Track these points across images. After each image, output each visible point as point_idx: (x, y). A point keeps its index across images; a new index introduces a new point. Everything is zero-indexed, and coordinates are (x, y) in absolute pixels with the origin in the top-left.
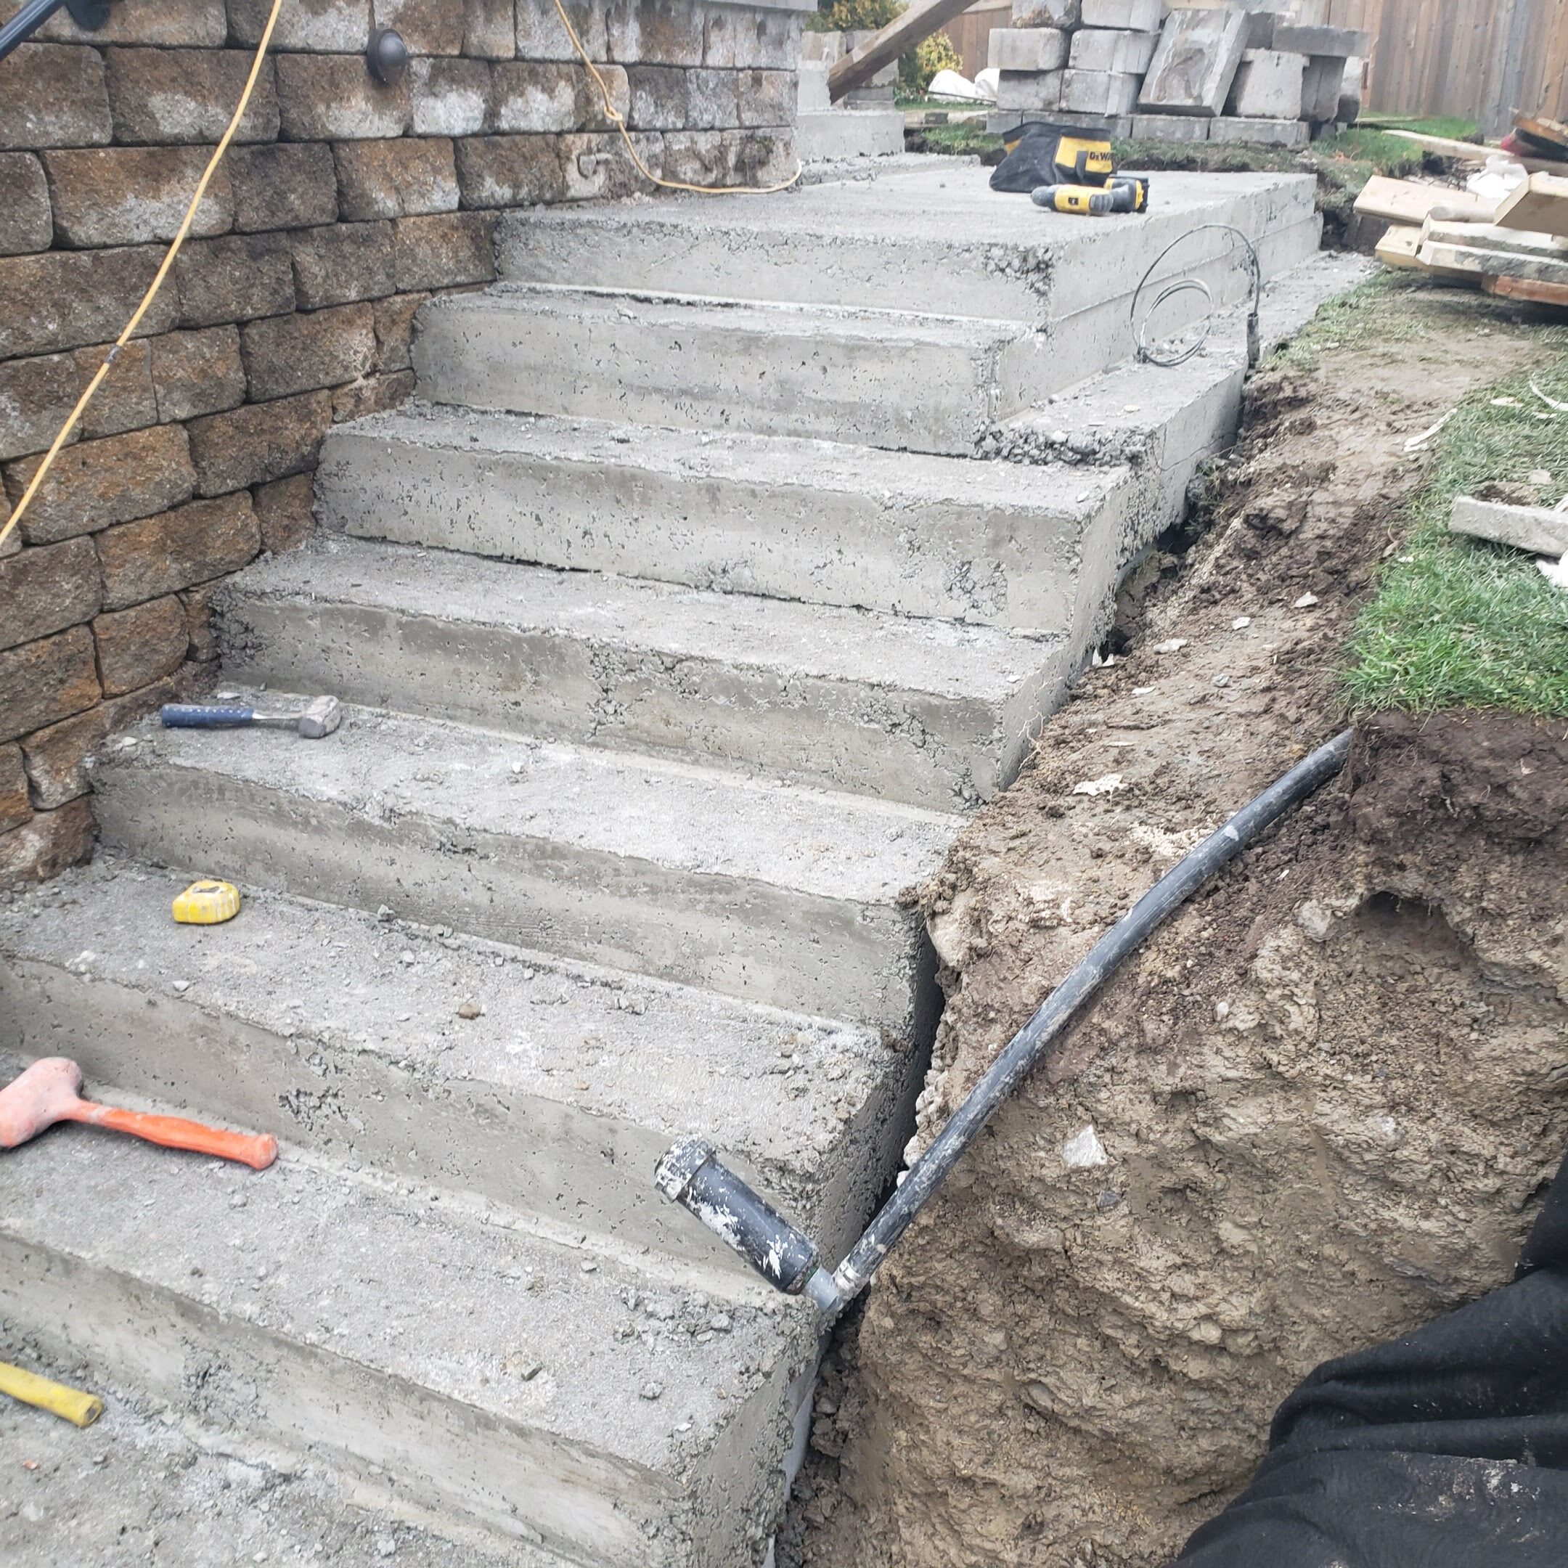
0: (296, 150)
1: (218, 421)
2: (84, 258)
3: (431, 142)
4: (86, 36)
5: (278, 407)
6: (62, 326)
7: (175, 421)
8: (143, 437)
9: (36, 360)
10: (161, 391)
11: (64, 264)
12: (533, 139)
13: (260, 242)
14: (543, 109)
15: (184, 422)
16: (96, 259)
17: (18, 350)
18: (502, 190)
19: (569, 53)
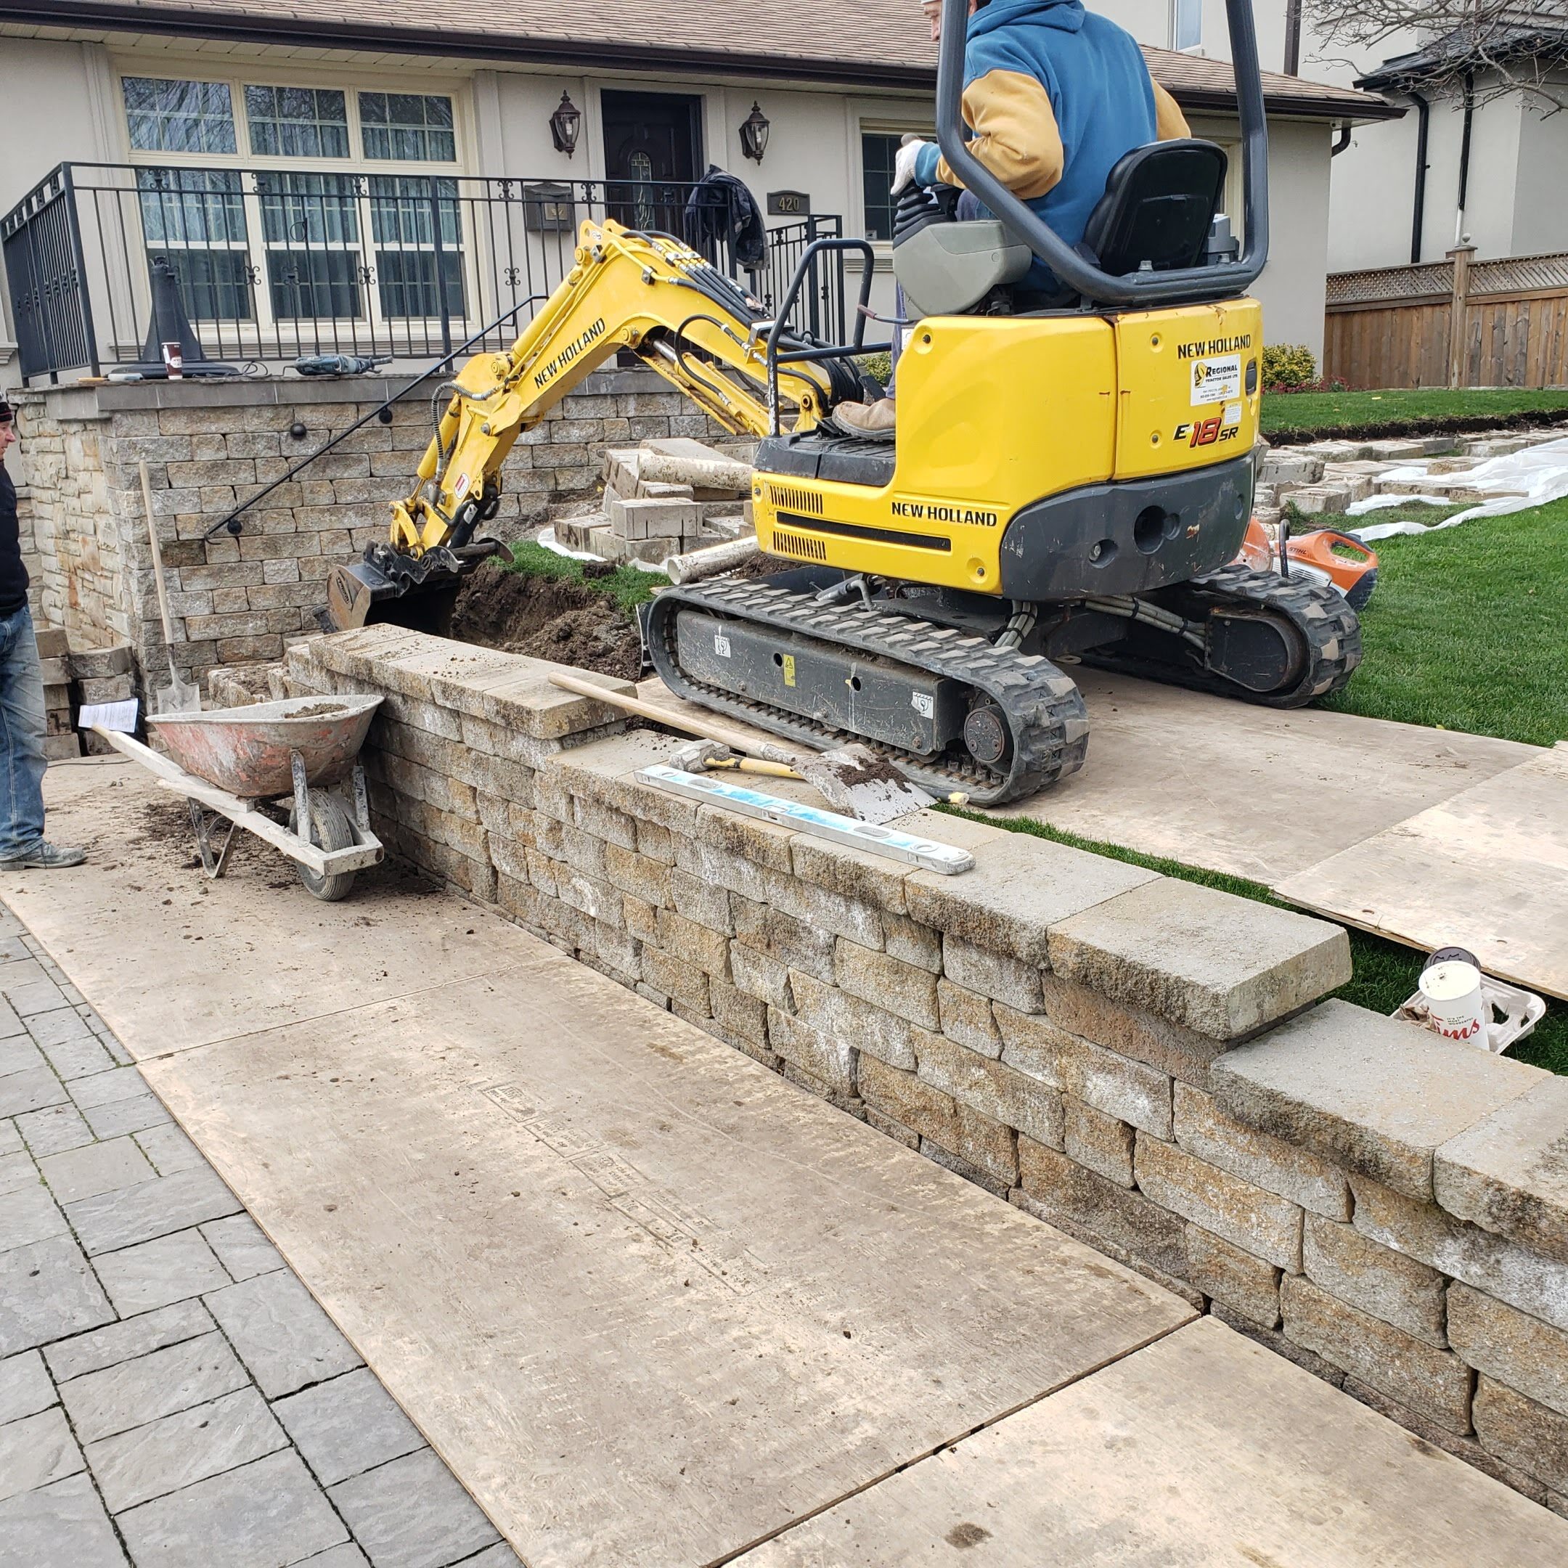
4: (384, 424)
18: (555, 462)
19: (592, 415)
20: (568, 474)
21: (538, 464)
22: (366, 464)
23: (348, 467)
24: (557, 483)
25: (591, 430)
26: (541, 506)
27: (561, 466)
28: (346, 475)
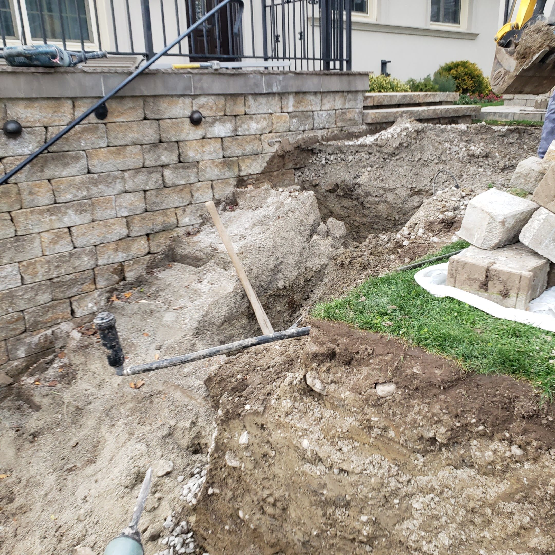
0: (165, 145)
1: (136, 217)
2: (96, 176)
3: (213, 139)
4: (100, 121)
5: (156, 213)
6: (88, 193)
7: (122, 217)
8: (111, 221)
9: (80, 202)
10: (118, 208)
11: (89, 178)
12: (251, 136)
13: (151, 169)
14: (255, 128)
15: (125, 217)
16: (99, 176)
17: (75, 199)
18: (238, 152)
19: (265, 111)
20: (248, 162)
21: (227, 154)
22: (84, 162)
23: (66, 165)
24: (240, 170)
25: (265, 123)
26: (229, 190)
27: (243, 155)
28: (64, 173)
